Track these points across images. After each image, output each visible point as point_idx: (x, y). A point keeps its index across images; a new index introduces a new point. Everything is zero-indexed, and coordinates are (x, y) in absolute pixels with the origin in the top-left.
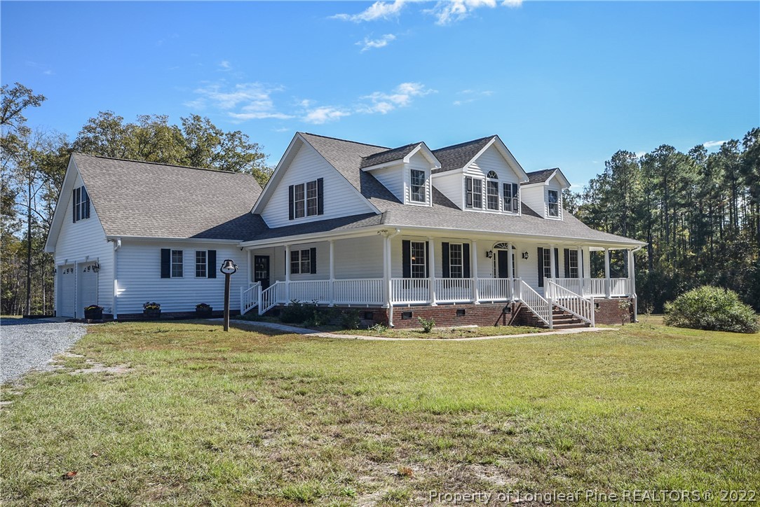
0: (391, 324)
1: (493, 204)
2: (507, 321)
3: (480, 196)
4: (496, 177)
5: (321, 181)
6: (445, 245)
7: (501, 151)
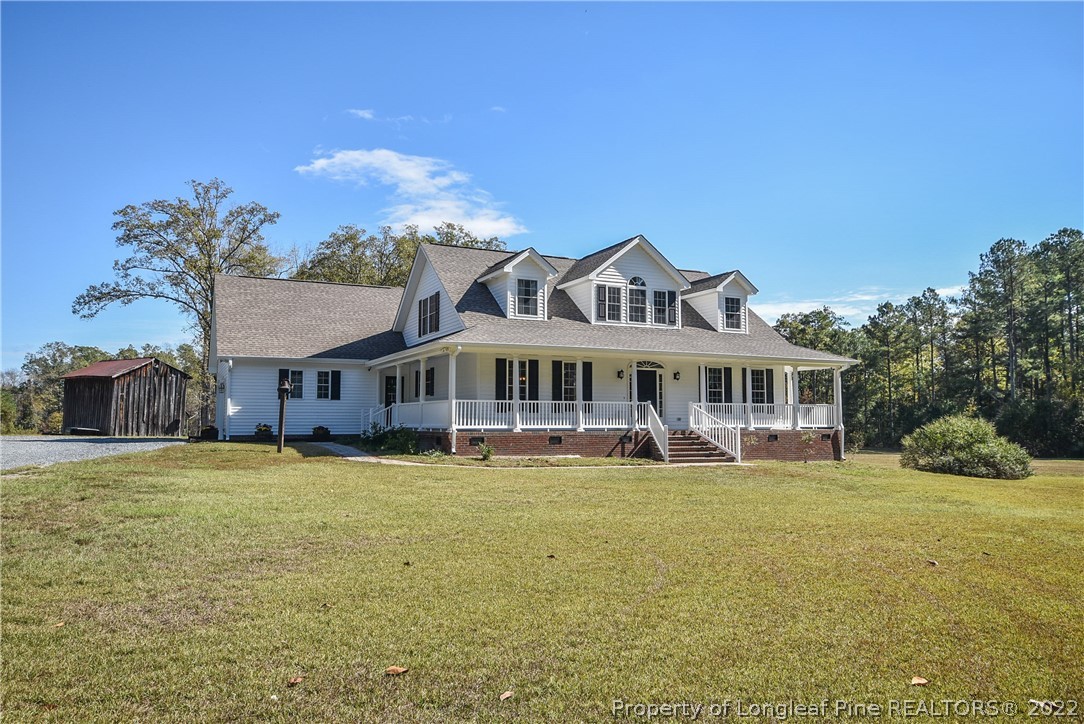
0: (454, 450)
1: (638, 314)
2: (627, 452)
3: (619, 307)
4: (643, 284)
5: (438, 294)
6: (557, 365)
7: (645, 251)
